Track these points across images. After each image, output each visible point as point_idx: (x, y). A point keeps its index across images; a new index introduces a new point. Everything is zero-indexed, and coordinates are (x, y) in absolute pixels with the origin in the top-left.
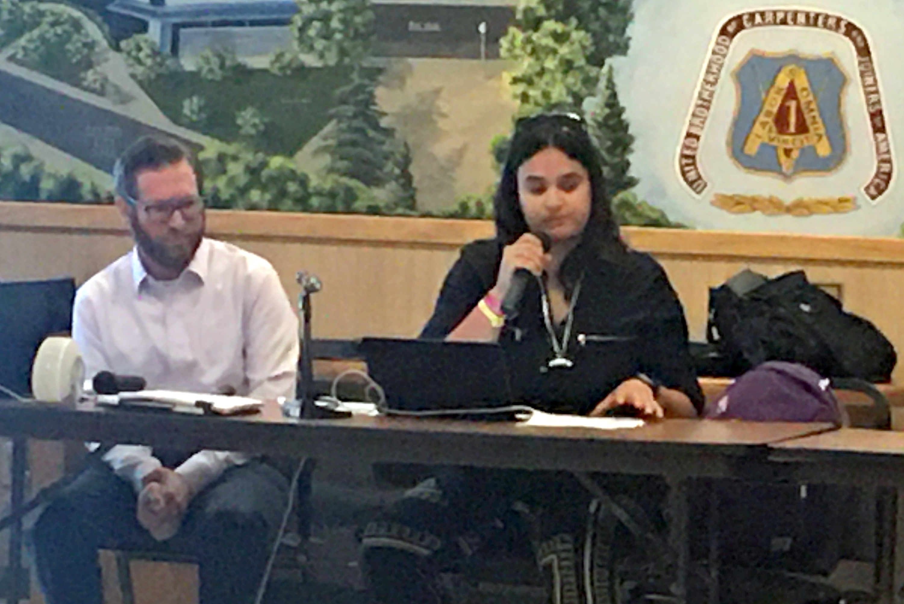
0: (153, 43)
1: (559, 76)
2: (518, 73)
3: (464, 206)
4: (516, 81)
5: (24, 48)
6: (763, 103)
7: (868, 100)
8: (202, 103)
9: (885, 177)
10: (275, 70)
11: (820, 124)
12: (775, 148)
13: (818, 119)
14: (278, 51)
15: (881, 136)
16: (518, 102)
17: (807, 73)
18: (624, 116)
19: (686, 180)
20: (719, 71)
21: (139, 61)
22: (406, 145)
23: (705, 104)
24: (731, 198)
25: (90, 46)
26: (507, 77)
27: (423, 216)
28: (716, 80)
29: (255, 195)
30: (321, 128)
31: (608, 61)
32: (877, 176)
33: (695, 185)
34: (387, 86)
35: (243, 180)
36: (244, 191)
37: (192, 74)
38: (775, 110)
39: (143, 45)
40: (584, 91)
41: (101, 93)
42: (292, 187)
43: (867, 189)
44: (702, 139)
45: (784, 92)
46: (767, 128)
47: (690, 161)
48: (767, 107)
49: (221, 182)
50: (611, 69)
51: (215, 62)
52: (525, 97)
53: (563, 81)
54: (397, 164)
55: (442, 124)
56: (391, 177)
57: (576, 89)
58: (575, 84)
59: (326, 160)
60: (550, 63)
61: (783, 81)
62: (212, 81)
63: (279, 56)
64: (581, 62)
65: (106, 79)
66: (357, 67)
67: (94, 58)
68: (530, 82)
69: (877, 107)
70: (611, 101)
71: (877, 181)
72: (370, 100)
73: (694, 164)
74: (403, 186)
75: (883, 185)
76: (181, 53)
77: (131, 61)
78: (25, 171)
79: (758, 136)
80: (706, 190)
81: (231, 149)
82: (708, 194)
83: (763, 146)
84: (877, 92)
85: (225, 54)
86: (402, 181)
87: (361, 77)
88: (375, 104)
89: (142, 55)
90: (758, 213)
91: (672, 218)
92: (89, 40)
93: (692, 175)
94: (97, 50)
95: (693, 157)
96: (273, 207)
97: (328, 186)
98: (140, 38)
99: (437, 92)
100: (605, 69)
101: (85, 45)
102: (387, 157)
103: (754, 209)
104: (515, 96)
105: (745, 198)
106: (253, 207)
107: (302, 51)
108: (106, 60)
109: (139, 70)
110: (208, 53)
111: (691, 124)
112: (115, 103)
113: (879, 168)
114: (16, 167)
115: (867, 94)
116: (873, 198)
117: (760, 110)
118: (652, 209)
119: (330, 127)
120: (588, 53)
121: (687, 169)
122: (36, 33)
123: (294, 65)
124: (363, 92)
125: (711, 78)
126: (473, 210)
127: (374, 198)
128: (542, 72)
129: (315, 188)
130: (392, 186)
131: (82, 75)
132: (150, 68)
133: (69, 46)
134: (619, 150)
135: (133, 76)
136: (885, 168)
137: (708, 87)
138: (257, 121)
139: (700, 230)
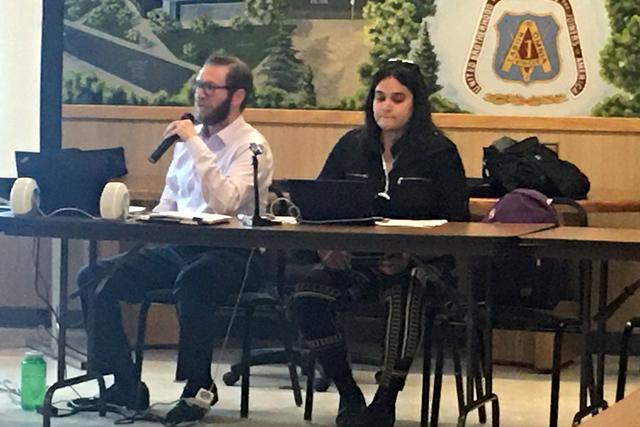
0: (165, 14)
1: (396, 28)
2: (373, 27)
3: (344, 103)
4: (372, 31)
5: (92, 17)
6: (512, 42)
7: (572, 39)
8: (194, 47)
9: (582, 82)
10: (235, 28)
11: (545, 53)
12: (520, 67)
13: (544, 50)
14: (237, 17)
15: (579, 60)
16: (373, 43)
17: (537, 24)
18: (433, 51)
19: (469, 85)
20: (487, 23)
21: (159, 24)
22: (310, 69)
23: (480, 43)
24: (495, 96)
25: (130, 15)
26: (367, 29)
27: (320, 109)
28: (486, 29)
30: (263, 59)
31: (424, 19)
32: (577, 81)
34: (299, 35)
37: (187, 30)
38: (519, 45)
39: (160, 15)
40: (410, 36)
41: (137, 42)
43: (572, 89)
44: (478, 63)
45: (524, 36)
46: (515, 56)
47: (471, 75)
48: (514, 44)
50: (426, 23)
51: (201, 23)
52: (377, 40)
53: (399, 31)
54: (305, 79)
55: (330, 56)
56: (302, 87)
58: (405, 33)
59: (265, 77)
60: (392, 21)
61: (523, 29)
62: (199, 34)
63: (237, 20)
64: (408, 20)
65: (139, 34)
66: (281, 25)
67: (131, 22)
68: (380, 32)
69: (577, 43)
70: (426, 42)
71: (578, 85)
72: (289, 43)
73: (473, 77)
74: (309, 92)
75: (581, 87)
76: (181, 19)
77: (153, 24)
78: (94, 87)
79: (509, 60)
80: (481, 91)
83: (513, 65)
84: (576, 34)
85: (206, 19)
86: (308, 89)
87: (283, 30)
88: (292, 46)
89: (159, 20)
91: (462, 108)
92: (129, 12)
93: (473, 84)
94: (134, 18)
95: (473, 73)
97: (265, 93)
98: (157, 10)
99: (327, 39)
100: (422, 24)
101: (127, 15)
103: (508, 102)
104: (372, 40)
105: (503, 95)
107: (250, 16)
108: (139, 23)
109: (158, 28)
110: (197, 18)
111: (472, 55)
112: (144, 47)
113: (578, 77)
114: (89, 85)
115: (571, 35)
116: (576, 94)
117: (511, 46)
118: (450, 103)
119: (267, 59)
120: (413, 15)
121: (469, 79)
122: (99, 9)
123: (246, 24)
124: (285, 39)
125: (483, 28)
126: (348, 106)
127: (292, 99)
128: (387, 26)
129: (259, 94)
130: (303, 92)
131: (125, 32)
132: (164, 28)
133: (118, 16)
134: (431, 70)
135: (155, 32)
136: (582, 77)
137: (481, 33)
139: (479, 114)
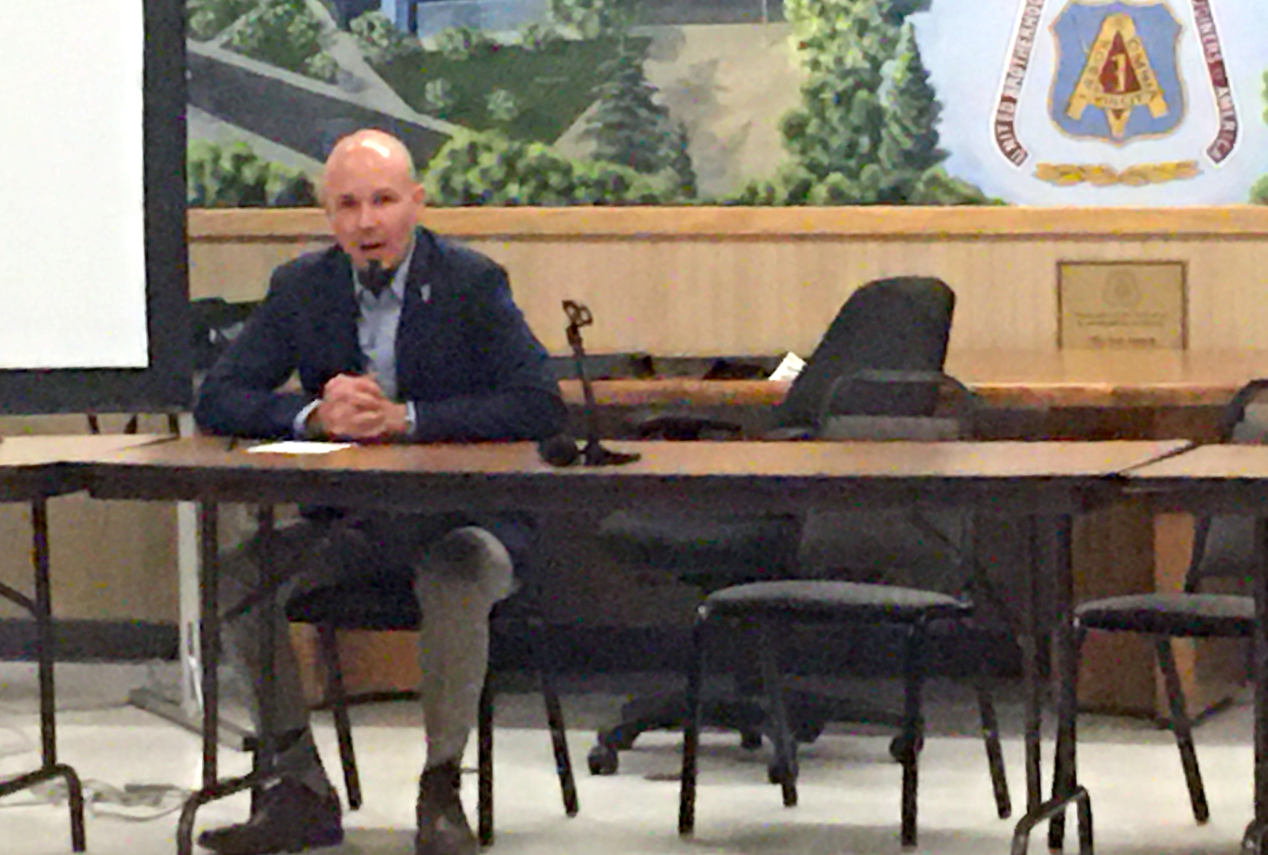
0: (388, 21)
1: (853, 37)
2: (806, 37)
3: (753, 192)
4: (803, 46)
5: (240, 33)
6: (1088, 58)
7: (1206, 50)
8: (448, 87)
9: (1231, 137)
10: (529, 46)
11: (1153, 80)
12: (1103, 110)
13: (1151, 75)
14: (531, 23)
15: (1222, 91)
16: (807, 70)
17: (1135, 22)
18: (929, 81)
19: (1003, 149)
20: (1035, 23)
21: (374, 43)
22: (681, 125)
23: (1022, 63)
24: (1055, 168)
25: (317, 27)
26: (793, 41)
27: (705, 204)
28: (1032, 34)
29: (513, 190)
30: (584, 109)
31: (908, 19)
32: (1220, 136)
33: (1013, 156)
34: (656, 58)
35: (498, 174)
36: (500, 185)
37: (433, 54)
38: (1101, 65)
39: (377, 23)
40: (881, 55)
41: (332, 81)
42: (555, 179)
43: (1210, 151)
44: (1019, 104)
45: (1110, 47)
46: (1093, 86)
47: (1006, 128)
48: (1091, 63)
49: (473, 176)
50: (912, 27)
51: (459, 38)
52: (815, 64)
53: (859, 44)
54: (673, 146)
55: (721, 98)
56: (666, 161)
57: (872, 52)
58: (871, 47)
59: (592, 146)
60: (842, 24)
61: (1108, 33)
62: (456, 62)
63: (533, 29)
64: (876, 21)
65: (335, 65)
66: (621, 38)
67: (319, 40)
68: (821, 47)
69: (1217, 58)
70: (914, 64)
71: (1221, 141)
72: (637, 76)
73: (1011, 132)
74: (680, 172)
75: (1227, 144)
76: (420, 31)
77: (364, 43)
78: (249, 174)
79: (1082, 96)
80: (1027, 161)
81: (481, 138)
82: (1030, 165)
83: (1089, 108)
84: (1215, 40)
85: (469, 30)
86: (679, 166)
87: (626, 48)
88: (644, 79)
89: (375, 35)
90: (1087, 184)
91: (990, 194)
92: (314, 21)
93: (1010, 146)
94: (325, 32)
95: (1010, 124)
96: (533, 202)
97: (595, 175)
98: (372, 16)
99: (714, 63)
100: (905, 28)
101: (310, 26)
102: (661, 138)
103: (1082, 180)
104: (804, 63)
105: (1071, 166)
106: (512, 203)
107: (558, 22)
108: (335, 43)
109: (374, 52)
110: (451, 30)
111: (1006, 87)
112: (347, 91)
113: (1223, 126)
114: (238, 169)
115: (1206, 43)
116: (1217, 161)
117: (1084, 66)
118: (965, 185)
119: (595, 108)
120: (885, 10)
121: (1003, 137)
122: (253, 16)
123: (549, 39)
124: (630, 66)
125: (1026, 33)
126: (762, 194)
127: (648, 186)
128: (833, 35)
129: (580, 178)
130: (669, 172)
131: (308, 60)
132: (387, 49)
133: (291, 29)
134: (924, 121)
135: (367, 60)
136: (1230, 126)
137: (1023, 43)
138: (510, 104)
139: (1022, 206)
